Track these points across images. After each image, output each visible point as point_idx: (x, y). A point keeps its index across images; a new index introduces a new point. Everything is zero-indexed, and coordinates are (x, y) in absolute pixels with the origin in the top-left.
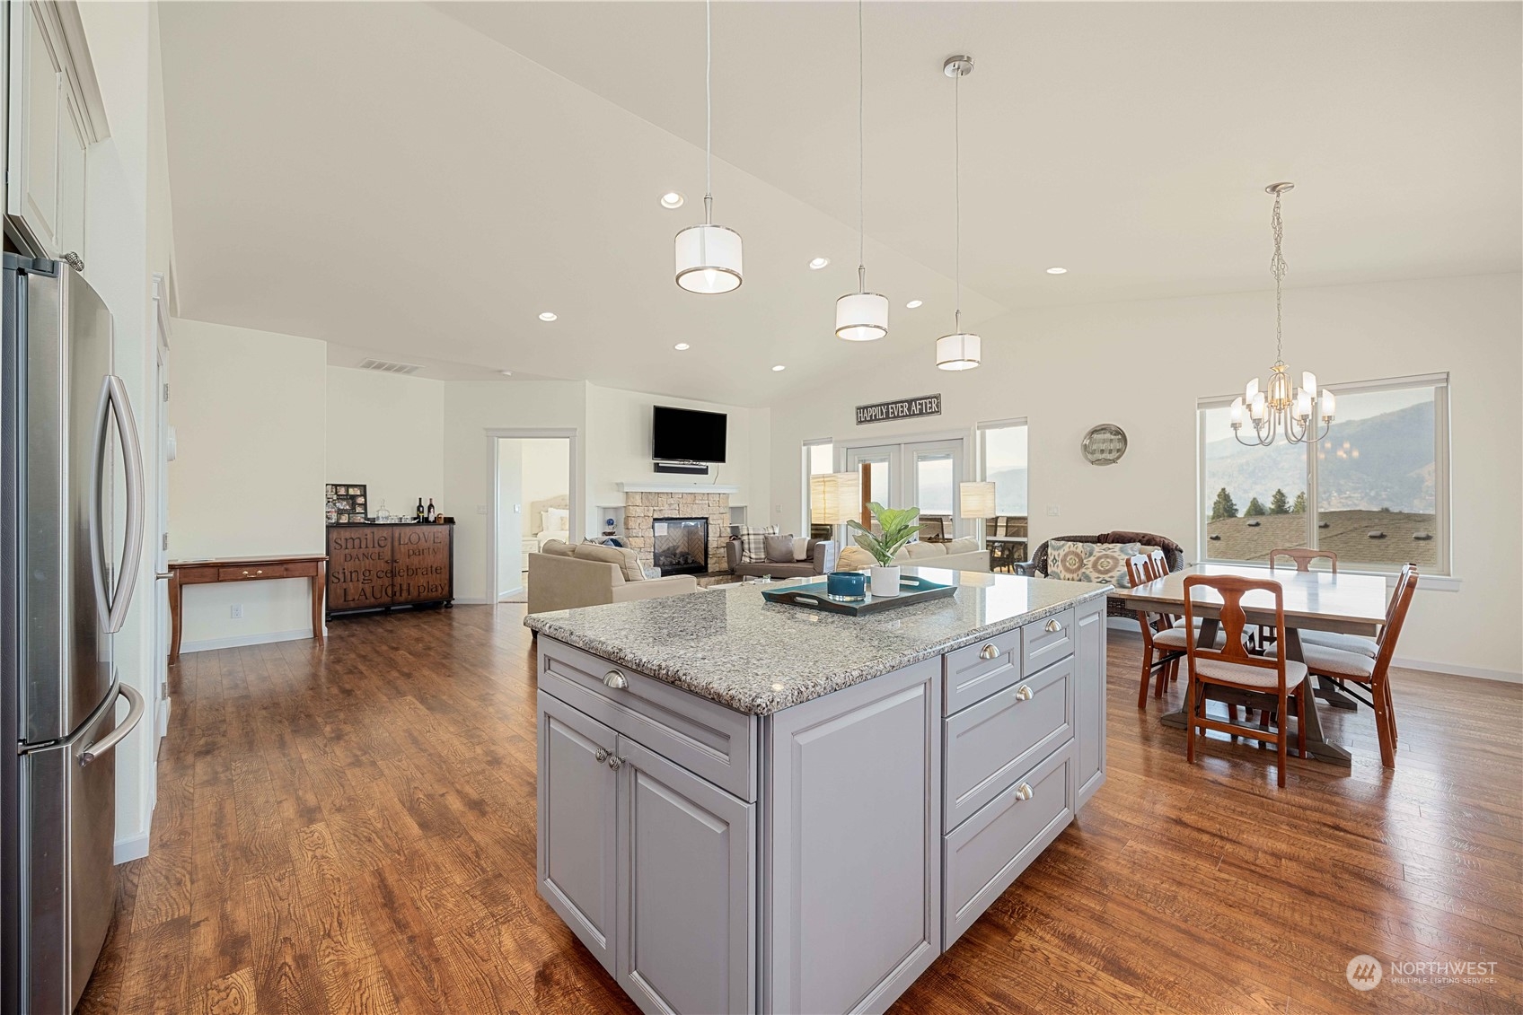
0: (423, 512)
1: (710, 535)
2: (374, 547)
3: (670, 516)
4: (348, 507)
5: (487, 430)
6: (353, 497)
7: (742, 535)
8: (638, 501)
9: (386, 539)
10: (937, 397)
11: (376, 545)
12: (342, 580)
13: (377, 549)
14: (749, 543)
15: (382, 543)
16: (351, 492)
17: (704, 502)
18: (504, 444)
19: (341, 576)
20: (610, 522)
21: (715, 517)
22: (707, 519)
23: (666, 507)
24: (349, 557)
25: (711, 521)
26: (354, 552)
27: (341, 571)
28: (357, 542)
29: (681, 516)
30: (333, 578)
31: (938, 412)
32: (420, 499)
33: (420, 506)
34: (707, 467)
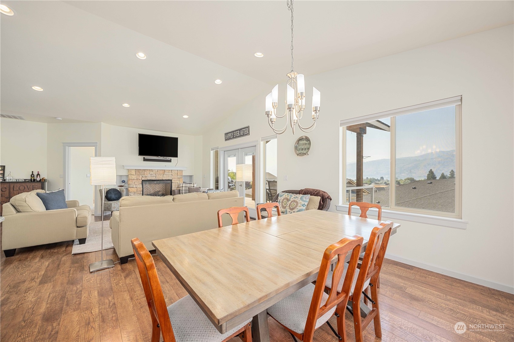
0: (34, 177)
1: (172, 187)
3: (151, 179)
5: (63, 143)
7: (180, 187)
8: (133, 172)
9: (6, 188)
10: (248, 127)
13: (1, 192)
14: (182, 191)
15: (4, 190)
17: (169, 173)
20: (123, 182)
21: (175, 179)
22: (171, 180)
23: (149, 175)
25: (173, 181)
29: (157, 179)
31: (249, 134)
32: (33, 172)
33: (32, 175)
34: (171, 159)
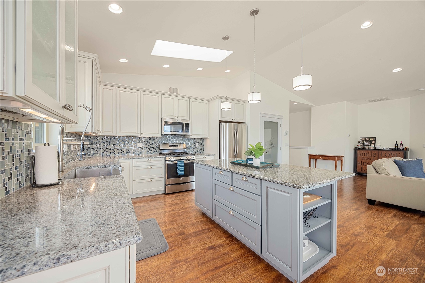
2: (371, 156)
4: (369, 144)
6: (371, 141)
9: (376, 154)
11: (372, 156)
12: (361, 164)
13: (372, 157)
15: (374, 155)
16: (371, 140)
19: (360, 163)
24: (363, 159)
26: (365, 157)
27: (360, 162)
28: (366, 154)
30: (358, 164)
33: (396, 144)
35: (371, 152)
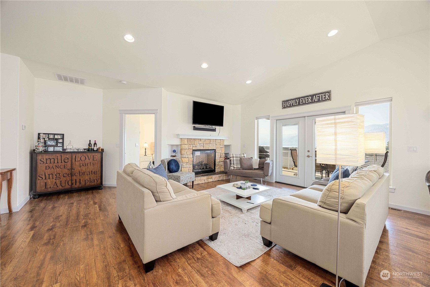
0: (91, 146)
1: (216, 157)
2: (61, 162)
3: (200, 149)
4: (54, 144)
5: (120, 110)
6: (57, 140)
7: (230, 157)
8: (186, 142)
9: (68, 159)
10: (329, 92)
11: (63, 162)
12: (44, 178)
13: (63, 164)
14: (233, 161)
15: (66, 161)
16: (56, 137)
17: (214, 143)
18: (128, 117)
19: (44, 177)
20: (174, 151)
21: (218, 149)
22: (215, 150)
23: (198, 145)
24: (48, 168)
25: (217, 151)
26: (51, 165)
27: (43, 174)
28: (52, 160)
29: (205, 149)
30: (39, 178)
31: (329, 99)
32: (90, 141)
33: (90, 144)
34: (216, 128)
35: (61, 156)
